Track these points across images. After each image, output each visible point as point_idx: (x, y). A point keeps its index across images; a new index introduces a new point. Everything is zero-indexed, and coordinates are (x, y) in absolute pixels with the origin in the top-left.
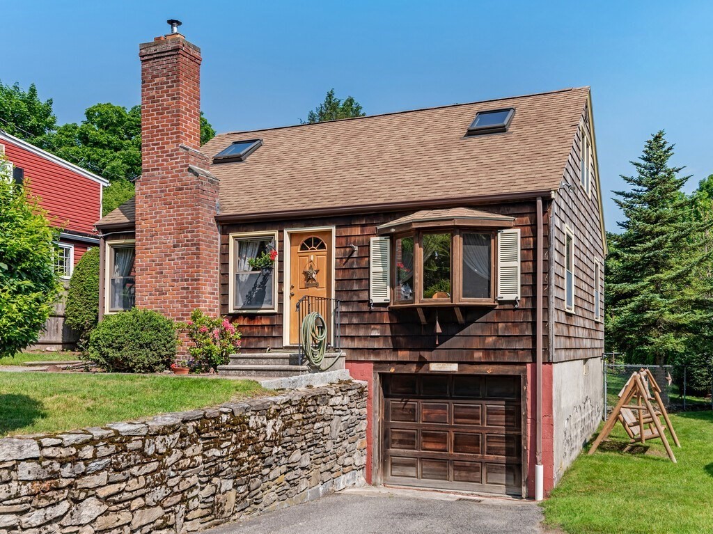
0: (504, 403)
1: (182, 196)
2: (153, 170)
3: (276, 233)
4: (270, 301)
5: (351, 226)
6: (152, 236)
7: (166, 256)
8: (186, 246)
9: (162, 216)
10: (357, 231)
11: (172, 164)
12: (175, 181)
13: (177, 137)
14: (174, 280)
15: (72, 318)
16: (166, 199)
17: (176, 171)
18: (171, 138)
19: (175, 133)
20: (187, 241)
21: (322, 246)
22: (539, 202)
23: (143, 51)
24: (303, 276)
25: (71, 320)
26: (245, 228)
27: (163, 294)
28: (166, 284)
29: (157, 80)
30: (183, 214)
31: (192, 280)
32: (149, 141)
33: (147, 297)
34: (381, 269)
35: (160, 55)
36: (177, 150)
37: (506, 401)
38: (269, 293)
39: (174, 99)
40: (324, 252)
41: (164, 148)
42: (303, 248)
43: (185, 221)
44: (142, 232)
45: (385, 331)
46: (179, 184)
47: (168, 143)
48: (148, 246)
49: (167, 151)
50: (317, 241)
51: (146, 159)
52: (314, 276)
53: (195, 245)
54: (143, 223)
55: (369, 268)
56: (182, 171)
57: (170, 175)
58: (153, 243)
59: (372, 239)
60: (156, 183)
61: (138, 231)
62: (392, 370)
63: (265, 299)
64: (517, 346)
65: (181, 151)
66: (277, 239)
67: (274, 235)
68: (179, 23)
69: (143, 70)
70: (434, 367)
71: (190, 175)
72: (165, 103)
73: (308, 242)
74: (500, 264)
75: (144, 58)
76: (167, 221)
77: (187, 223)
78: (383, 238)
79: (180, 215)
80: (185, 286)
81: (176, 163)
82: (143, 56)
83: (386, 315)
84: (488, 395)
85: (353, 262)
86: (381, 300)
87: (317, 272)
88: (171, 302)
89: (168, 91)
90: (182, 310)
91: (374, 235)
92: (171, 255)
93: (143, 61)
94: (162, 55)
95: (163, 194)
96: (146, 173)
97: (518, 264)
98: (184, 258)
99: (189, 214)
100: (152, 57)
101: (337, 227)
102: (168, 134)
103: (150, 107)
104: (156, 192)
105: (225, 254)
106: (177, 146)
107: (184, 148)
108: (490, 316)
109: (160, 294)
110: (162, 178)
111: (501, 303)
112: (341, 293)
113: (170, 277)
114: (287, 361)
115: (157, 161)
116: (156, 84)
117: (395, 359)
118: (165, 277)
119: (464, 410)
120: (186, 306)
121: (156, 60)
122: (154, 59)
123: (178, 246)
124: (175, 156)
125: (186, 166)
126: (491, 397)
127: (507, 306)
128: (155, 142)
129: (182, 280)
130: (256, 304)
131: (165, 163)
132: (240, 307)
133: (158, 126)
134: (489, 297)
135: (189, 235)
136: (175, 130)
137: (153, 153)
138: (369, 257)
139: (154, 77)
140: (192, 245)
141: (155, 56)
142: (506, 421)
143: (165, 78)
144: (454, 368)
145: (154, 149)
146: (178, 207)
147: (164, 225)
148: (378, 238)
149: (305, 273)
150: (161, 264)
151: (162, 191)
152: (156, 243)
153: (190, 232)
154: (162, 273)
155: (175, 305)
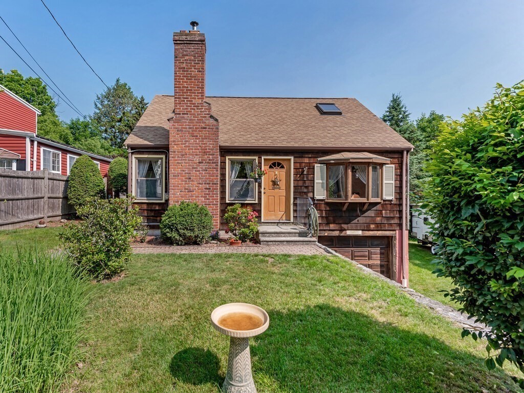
0: (379, 249)
1: (204, 133)
2: (183, 114)
3: (257, 158)
4: (252, 196)
5: (302, 157)
6: (183, 155)
7: (193, 168)
8: (208, 163)
9: (191, 144)
10: (306, 160)
11: (198, 112)
12: (200, 123)
13: (202, 96)
14: (200, 184)
15: (75, 200)
16: (193, 133)
17: (201, 117)
18: (198, 96)
19: (201, 93)
20: (209, 160)
21: (282, 167)
22: (405, 152)
23: (175, 37)
24: (271, 183)
25: (75, 201)
26: (236, 154)
27: (191, 191)
28: (193, 185)
29: (186, 58)
30: (207, 144)
31: (213, 184)
32: (181, 95)
33: (178, 193)
34: (321, 181)
35: (189, 42)
36: (202, 104)
37: (381, 248)
38: (251, 191)
39: (200, 71)
40: (284, 170)
41: (192, 101)
42: (271, 167)
43: (208, 148)
44: (174, 152)
45: (322, 213)
46: (203, 125)
47: (195, 98)
48: (180, 162)
49: (195, 104)
50: (279, 164)
51: (178, 107)
52: (279, 183)
53: (215, 163)
54: (175, 147)
55: (314, 180)
56: (206, 117)
57: (196, 119)
58: (184, 160)
59: (316, 165)
60: (186, 122)
61: (172, 152)
62: (326, 234)
63: (249, 195)
64: (392, 222)
65: (205, 104)
66: (257, 161)
67: (255, 159)
68: (197, 24)
69: (175, 49)
70: (349, 233)
71: (212, 121)
72: (193, 73)
73: (274, 164)
74: (385, 182)
75: (176, 42)
76: (194, 147)
77: (209, 149)
78: (322, 165)
79: (204, 144)
80: (208, 187)
81: (201, 112)
82: (176, 41)
83: (323, 205)
84: (372, 245)
85: (304, 177)
86: (321, 197)
87: (280, 180)
88: (197, 197)
89: (195, 66)
90: (205, 202)
91: (316, 163)
92: (197, 168)
93: (175, 43)
94: (191, 42)
95: (191, 130)
96: (178, 116)
97: (393, 182)
98: (207, 170)
99: (211, 144)
100: (183, 42)
101: (294, 157)
102: (195, 93)
103: (181, 74)
104: (186, 128)
105: (223, 168)
106: (202, 101)
107: (207, 103)
108: (378, 207)
109: (188, 192)
110: (190, 120)
111: (384, 201)
112: (297, 193)
113: (196, 181)
114: (297, 235)
115: (186, 109)
116: (185, 60)
117: (329, 229)
118: (192, 181)
119: (359, 253)
120: (208, 199)
121: (185, 45)
122: (184, 44)
123: (203, 163)
124: (200, 107)
125: (208, 114)
126: (372, 246)
127: (387, 203)
128: (185, 97)
129: (205, 184)
130: (242, 197)
131: (193, 111)
132: (233, 199)
133: (188, 87)
134: (378, 197)
135: (211, 156)
136: (200, 91)
137: (183, 104)
138: (314, 174)
139: (184, 56)
140: (213, 163)
141: (185, 42)
142: (380, 258)
143: (193, 57)
144: (360, 233)
145: (184, 101)
146: (202, 139)
147: (192, 149)
148: (319, 165)
149: (273, 181)
150: (190, 173)
151: (190, 128)
152: (185, 160)
153: (211, 155)
154: (190, 179)
155: (200, 198)
